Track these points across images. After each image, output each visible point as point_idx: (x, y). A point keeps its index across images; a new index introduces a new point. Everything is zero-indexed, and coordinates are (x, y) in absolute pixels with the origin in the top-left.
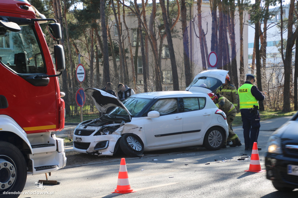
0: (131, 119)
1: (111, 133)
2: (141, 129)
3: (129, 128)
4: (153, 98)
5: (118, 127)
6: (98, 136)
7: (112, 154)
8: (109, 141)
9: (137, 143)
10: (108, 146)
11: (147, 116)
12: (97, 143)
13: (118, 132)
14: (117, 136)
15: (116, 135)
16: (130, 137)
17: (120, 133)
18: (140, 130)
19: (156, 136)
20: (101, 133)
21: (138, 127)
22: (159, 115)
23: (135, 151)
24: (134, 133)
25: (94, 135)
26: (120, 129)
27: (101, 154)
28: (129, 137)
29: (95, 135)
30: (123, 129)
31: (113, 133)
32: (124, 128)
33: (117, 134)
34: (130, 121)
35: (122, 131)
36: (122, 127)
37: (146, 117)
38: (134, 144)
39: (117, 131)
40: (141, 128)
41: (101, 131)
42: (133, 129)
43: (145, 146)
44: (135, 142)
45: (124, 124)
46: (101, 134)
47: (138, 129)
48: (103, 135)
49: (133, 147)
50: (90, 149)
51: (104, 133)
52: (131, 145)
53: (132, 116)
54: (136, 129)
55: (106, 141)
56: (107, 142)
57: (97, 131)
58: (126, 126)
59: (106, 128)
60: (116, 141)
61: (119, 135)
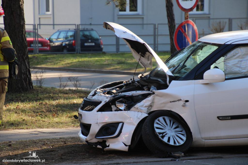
0: (170, 82)
1: (128, 108)
2: (187, 103)
3: (163, 100)
4: (224, 44)
7: (126, 149)
8: (123, 123)
9: (177, 130)
10: (120, 132)
11: (202, 78)
12: (101, 126)
13: (142, 106)
14: (140, 113)
15: (137, 112)
17: (145, 109)
18: (184, 106)
19: (221, 118)
20: (112, 106)
21: (181, 100)
22: (224, 78)
23: (167, 145)
24: (173, 110)
25: (98, 111)
26: (146, 102)
27: (109, 146)
28: (161, 119)
29: (101, 110)
30: (153, 102)
31: (133, 109)
32: (154, 99)
33: (139, 110)
34: (166, 86)
35: (151, 106)
36: (150, 98)
37: (201, 81)
38: (168, 132)
39: (138, 105)
40: (187, 101)
41: (113, 105)
42: (171, 102)
45: (154, 93)
46: (113, 110)
47: (182, 103)
48: (116, 111)
49: (163, 137)
51: (118, 108)
52: (160, 133)
53: (172, 78)
54: (177, 102)
55: (118, 123)
56: (120, 125)
57: (104, 103)
58: (157, 95)
59: (121, 99)
60: (136, 124)
61: (143, 113)
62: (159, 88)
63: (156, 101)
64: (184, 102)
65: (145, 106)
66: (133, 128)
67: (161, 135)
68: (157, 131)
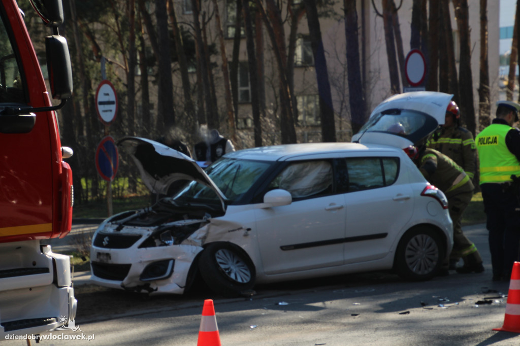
0: (226, 208)
1: (178, 241)
2: (249, 232)
3: (220, 230)
4: (277, 161)
5: (196, 227)
6: (149, 249)
7: (181, 291)
8: (174, 260)
9: (239, 264)
10: (172, 271)
11: (261, 201)
12: (145, 265)
13: (195, 238)
14: (194, 248)
15: (190, 246)
16: (225, 250)
17: (199, 242)
18: (246, 235)
19: (284, 248)
20: (156, 241)
21: (240, 228)
22: (291, 199)
23: (235, 282)
24: (232, 241)
25: (141, 247)
26: (199, 233)
27: (156, 290)
28: (220, 252)
29: (143, 245)
30: (208, 232)
31: (185, 242)
32: (208, 229)
33: (192, 243)
34: (222, 213)
35: (204, 238)
36: (205, 228)
37: (261, 205)
38: (232, 267)
39: (192, 237)
40: (249, 229)
41: (156, 238)
42: (229, 231)
43: (259, 270)
44: (235, 261)
45: (208, 222)
46: (157, 244)
47: (243, 232)
48: (161, 245)
49: (230, 273)
50: (132, 278)
51: (162, 242)
52: (226, 269)
53: (228, 203)
54: (237, 231)
55: (167, 261)
56: (171, 263)
57: (147, 237)
58: (213, 224)
59: (167, 231)
60: (192, 260)
61: (198, 247)
62: (213, 216)
63: (211, 231)
64: (246, 231)
65: (198, 237)
66: (188, 265)
67: (227, 271)
68: (222, 266)
